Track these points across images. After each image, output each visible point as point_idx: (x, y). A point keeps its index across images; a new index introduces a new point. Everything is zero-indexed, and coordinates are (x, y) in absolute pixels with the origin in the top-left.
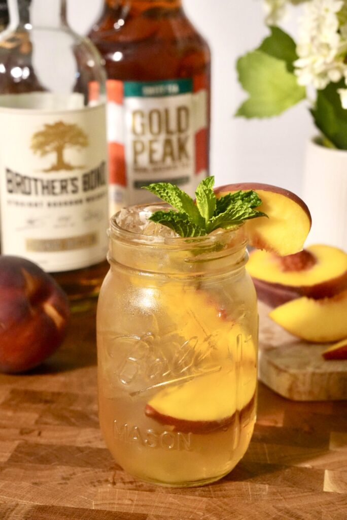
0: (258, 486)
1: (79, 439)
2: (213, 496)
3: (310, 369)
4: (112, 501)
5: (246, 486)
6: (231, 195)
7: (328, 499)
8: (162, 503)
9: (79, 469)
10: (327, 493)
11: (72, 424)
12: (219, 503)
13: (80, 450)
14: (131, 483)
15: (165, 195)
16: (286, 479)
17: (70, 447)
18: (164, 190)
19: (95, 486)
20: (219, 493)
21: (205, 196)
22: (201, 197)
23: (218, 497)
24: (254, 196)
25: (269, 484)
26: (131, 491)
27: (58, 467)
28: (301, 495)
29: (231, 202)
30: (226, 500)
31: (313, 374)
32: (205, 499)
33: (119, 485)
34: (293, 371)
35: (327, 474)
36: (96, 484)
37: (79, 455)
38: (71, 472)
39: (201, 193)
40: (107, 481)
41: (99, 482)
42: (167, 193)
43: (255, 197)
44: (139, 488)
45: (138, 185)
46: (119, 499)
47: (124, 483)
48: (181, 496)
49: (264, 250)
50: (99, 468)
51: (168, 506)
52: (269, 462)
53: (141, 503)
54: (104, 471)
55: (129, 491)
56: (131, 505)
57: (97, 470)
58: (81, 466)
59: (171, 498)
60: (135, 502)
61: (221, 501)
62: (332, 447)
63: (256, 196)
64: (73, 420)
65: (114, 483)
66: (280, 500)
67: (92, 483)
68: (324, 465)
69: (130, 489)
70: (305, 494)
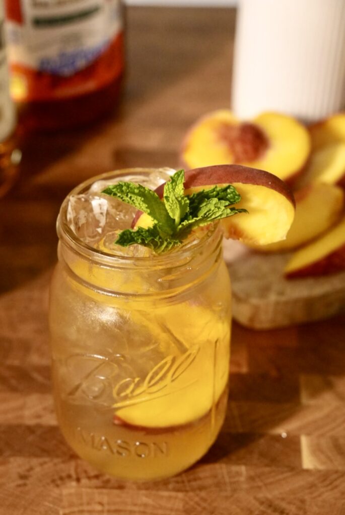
0: (234, 468)
1: (27, 413)
2: (188, 488)
3: (273, 297)
4: (81, 508)
5: (221, 469)
6: (205, 192)
7: (311, 479)
8: (135, 505)
9: (35, 461)
10: (307, 471)
11: (14, 389)
12: (197, 499)
13: (30, 430)
14: (97, 477)
15: (129, 199)
16: (262, 455)
17: (19, 426)
18: (127, 196)
19: (58, 486)
20: (194, 484)
21: (177, 203)
22: (172, 204)
23: (193, 490)
24: (232, 190)
25: (245, 464)
26: (100, 490)
27: (12, 459)
28: (281, 477)
29: (204, 200)
30: (203, 494)
31: (277, 303)
32: (180, 495)
33: (84, 481)
34: (255, 301)
35: (305, 441)
36: (59, 482)
37: (31, 438)
38: (27, 467)
39: (172, 201)
40: (69, 477)
41: (61, 479)
42: (131, 198)
43: (232, 193)
44: (106, 485)
45: (39, 23)
46: (88, 504)
47: (89, 478)
48: (154, 492)
49: (240, 239)
50: (57, 456)
51: (142, 509)
52: (241, 430)
53: (113, 508)
54: (63, 462)
55: (96, 491)
56: (102, 511)
57: (56, 460)
58: (36, 456)
59: (144, 498)
60: (106, 508)
61: (197, 495)
62: (305, 399)
63: (234, 191)
64: (13, 382)
65: (78, 480)
66: (259, 488)
67: (53, 481)
68: (300, 429)
69: (97, 487)
70: (285, 475)
